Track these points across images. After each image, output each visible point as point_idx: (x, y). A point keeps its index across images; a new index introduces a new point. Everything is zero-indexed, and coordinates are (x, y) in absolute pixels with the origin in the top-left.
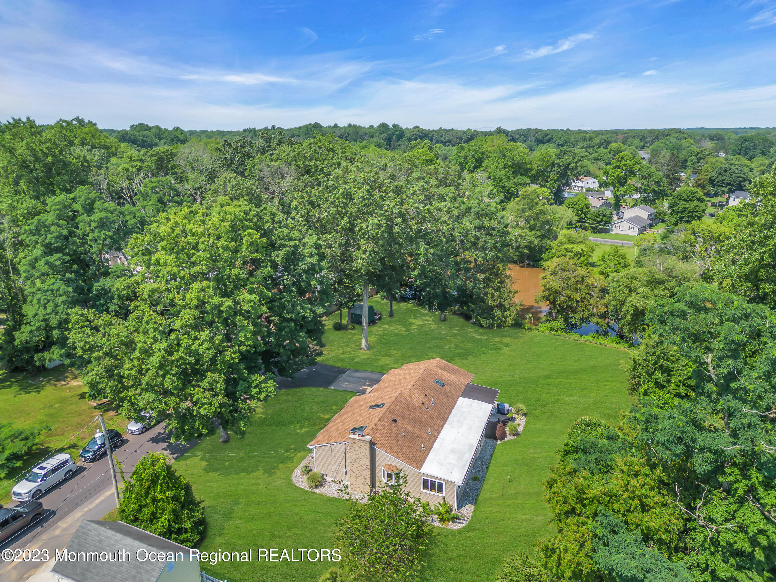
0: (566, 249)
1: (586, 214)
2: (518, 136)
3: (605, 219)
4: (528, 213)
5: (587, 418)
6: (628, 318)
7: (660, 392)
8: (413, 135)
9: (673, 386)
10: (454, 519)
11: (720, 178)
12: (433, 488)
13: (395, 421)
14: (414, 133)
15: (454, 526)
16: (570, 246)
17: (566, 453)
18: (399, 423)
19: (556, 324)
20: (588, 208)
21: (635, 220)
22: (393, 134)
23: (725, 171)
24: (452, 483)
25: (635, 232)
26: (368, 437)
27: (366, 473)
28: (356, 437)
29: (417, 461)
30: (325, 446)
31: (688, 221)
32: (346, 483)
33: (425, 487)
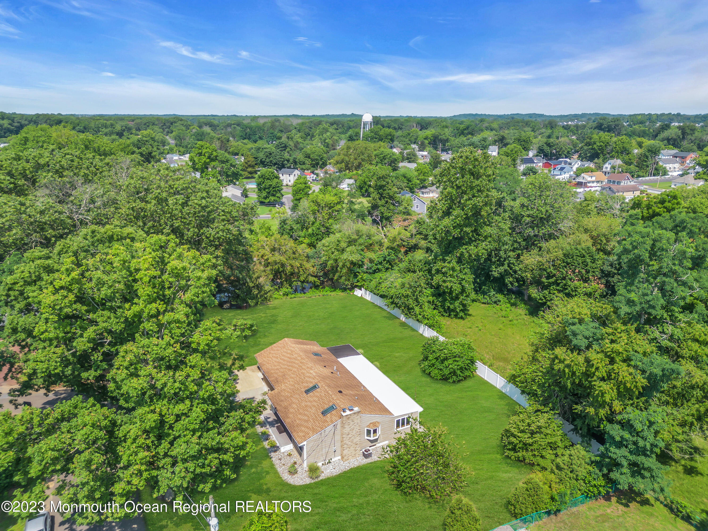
6: (345, 271)
13: (340, 392)
18: (344, 392)
19: (284, 290)
24: (413, 414)
26: (356, 409)
27: (357, 439)
28: (348, 412)
29: (384, 410)
30: (316, 436)
31: (274, 195)
32: (336, 459)
33: (398, 426)
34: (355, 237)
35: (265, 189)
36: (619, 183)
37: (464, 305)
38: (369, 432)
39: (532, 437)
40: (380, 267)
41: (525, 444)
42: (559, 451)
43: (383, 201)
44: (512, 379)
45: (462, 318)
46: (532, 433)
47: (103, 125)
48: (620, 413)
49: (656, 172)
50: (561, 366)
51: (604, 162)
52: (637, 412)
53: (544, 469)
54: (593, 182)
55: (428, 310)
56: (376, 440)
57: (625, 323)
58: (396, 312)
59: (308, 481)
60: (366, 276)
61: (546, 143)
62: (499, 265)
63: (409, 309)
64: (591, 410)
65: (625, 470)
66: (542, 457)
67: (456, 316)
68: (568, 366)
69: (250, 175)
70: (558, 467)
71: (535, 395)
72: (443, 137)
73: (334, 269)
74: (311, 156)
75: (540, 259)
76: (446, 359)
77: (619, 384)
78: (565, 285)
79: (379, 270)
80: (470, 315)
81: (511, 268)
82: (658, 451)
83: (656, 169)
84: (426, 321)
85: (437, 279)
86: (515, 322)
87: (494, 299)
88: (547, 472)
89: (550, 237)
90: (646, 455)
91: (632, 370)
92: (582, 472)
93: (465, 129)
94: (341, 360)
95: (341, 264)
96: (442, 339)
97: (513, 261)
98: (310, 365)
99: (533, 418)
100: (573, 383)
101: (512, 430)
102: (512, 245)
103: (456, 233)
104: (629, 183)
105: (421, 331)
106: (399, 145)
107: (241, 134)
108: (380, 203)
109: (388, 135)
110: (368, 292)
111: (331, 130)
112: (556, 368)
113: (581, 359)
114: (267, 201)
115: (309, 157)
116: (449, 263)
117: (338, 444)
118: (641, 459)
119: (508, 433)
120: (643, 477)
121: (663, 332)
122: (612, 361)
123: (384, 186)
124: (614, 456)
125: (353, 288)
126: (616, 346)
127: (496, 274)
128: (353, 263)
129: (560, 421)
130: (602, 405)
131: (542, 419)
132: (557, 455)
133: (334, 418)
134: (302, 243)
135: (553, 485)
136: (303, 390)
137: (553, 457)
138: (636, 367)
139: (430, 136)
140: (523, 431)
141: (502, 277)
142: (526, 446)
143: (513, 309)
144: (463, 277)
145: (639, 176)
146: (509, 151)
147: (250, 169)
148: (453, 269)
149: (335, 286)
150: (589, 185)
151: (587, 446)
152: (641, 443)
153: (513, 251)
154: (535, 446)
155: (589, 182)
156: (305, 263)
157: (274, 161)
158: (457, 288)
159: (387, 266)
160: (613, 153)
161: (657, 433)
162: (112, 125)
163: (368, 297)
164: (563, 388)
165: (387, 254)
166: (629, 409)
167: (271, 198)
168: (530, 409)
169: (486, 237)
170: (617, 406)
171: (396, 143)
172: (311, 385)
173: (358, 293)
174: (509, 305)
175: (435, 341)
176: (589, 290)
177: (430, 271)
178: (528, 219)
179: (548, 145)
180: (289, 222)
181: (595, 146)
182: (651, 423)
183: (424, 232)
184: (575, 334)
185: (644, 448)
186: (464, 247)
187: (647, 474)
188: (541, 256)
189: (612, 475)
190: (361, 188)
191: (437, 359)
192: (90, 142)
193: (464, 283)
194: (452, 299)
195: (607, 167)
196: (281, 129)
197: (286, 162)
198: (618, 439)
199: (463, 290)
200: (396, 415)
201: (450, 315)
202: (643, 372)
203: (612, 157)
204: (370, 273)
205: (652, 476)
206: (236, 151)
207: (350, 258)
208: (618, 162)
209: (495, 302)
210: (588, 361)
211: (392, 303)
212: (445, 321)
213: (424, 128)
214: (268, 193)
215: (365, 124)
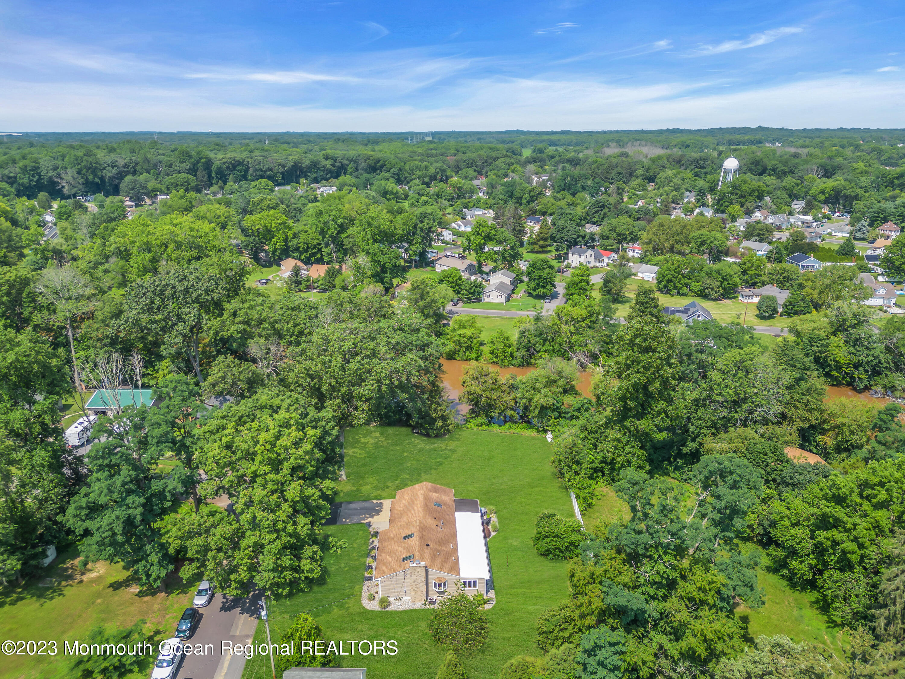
0: (460, 335)
1: (460, 285)
2: (347, 162)
3: (477, 289)
4: (421, 303)
5: (546, 511)
6: (536, 412)
7: (577, 478)
8: (224, 163)
9: (584, 471)
10: (486, 602)
11: (559, 236)
12: (469, 586)
13: (428, 545)
14: (225, 160)
15: (488, 607)
16: (462, 332)
17: (538, 539)
18: (431, 546)
19: (479, 420)
20: (460, 279)
21: (501, 287)
22: (198, 162)
23: (563, 229)
24: (481, 579)
25: (503, 300)
26: (423, 564)
28: (415, 565)
29: (457, 571)
30: (388, 576)
31: (543, 287)
32: (406, 598)
34: (554, 377)
35: (534, 279)
38: (436, 585)
40: (576, 413)
47: (417, 168)
59: (378, 609)
60: (556, 420)
69: (541, 250)
74: (617, 230)
94: (457, 514)
106: (771, 205)
109: (754, 191)
114: (535, 293)
117: (408, 587)
128: (543, 406)
136: (403, 535)
139: (828, 190)
147: (541, 243)
162: (426, 167)
172: (410, 533)
190: (659, 282)
200: (465, 576)
206: (544, 210)
207: (541, 401)
213: (828, 173)
214: (538, 285)
215: (726, 172)
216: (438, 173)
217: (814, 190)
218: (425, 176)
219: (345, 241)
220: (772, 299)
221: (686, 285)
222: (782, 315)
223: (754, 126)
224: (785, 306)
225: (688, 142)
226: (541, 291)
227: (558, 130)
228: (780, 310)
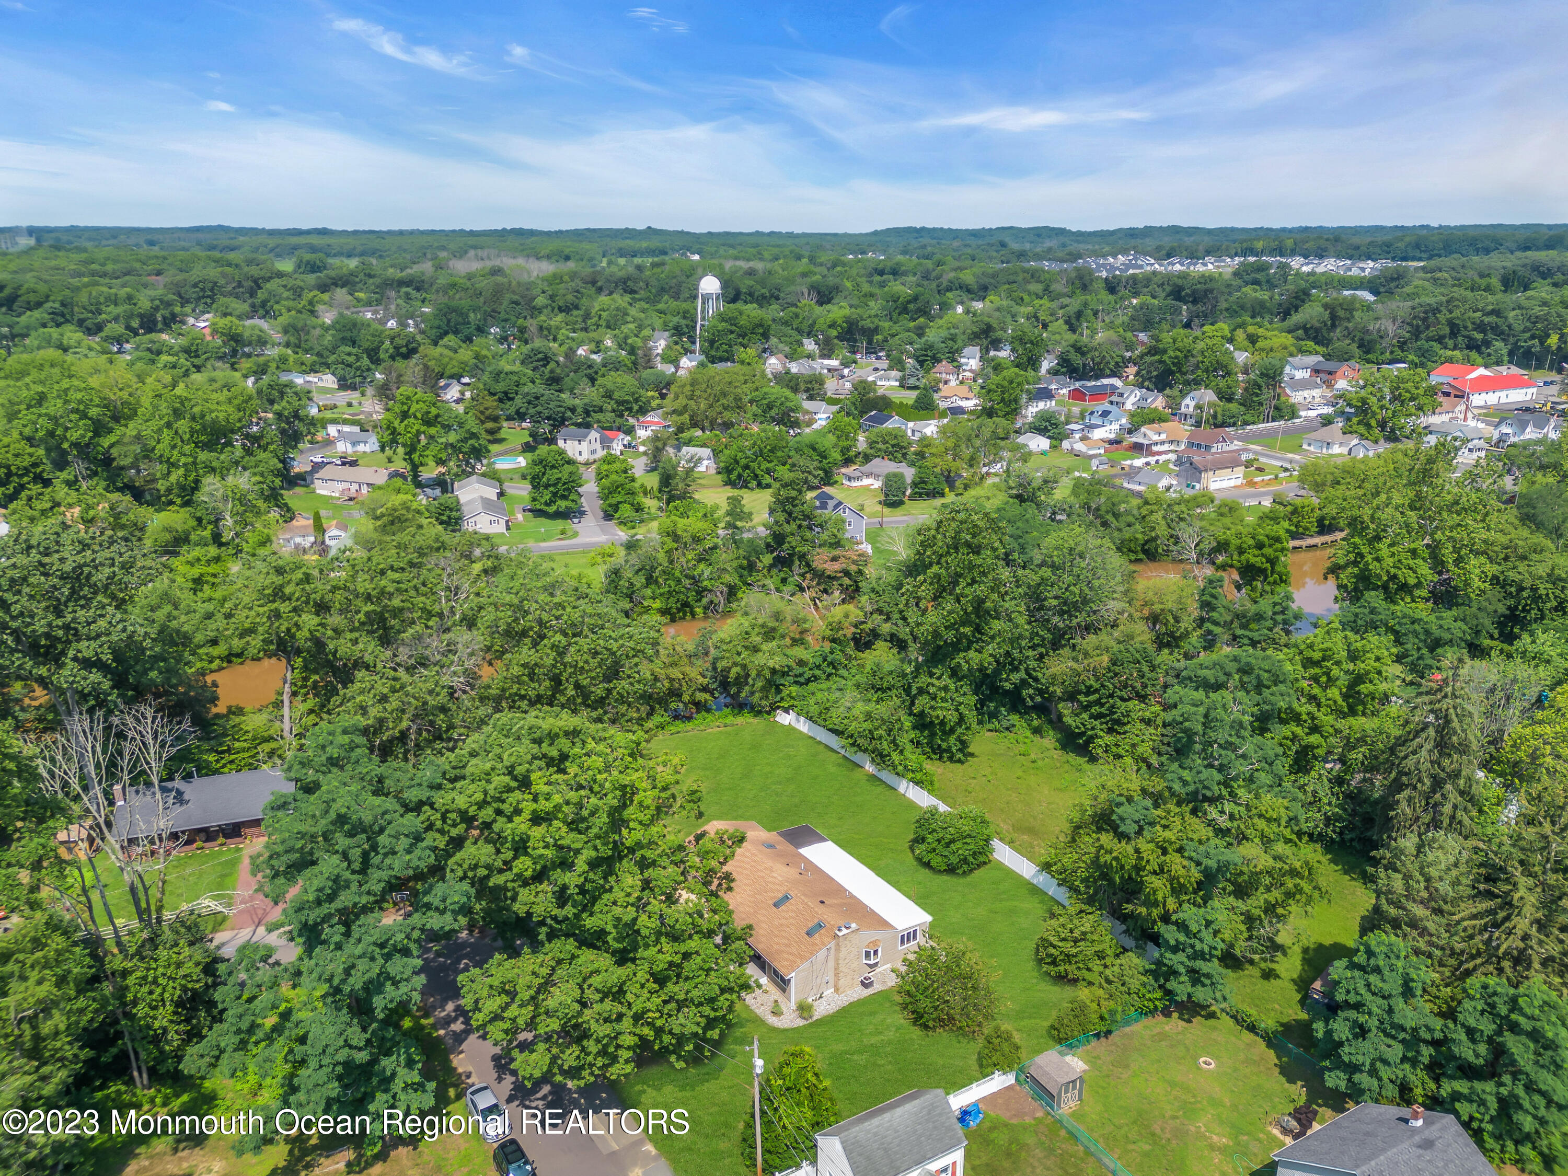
3: (453, 514)
25: (501, 528)
26: (854, 926)
27: (855, 965)
28: (845, 931)
29: (884, 924)
30: (806, 965)
31: (564, 497)
32: (829, 992)
33: (902, 943)
34: (773, 623)
35: (546, 486)
36: (1207, 448)
37: (963, 743)
38: (868, 954)
39: (1075, 946)
40: (817, 672)
41: (1067, 956)
42: (1108, 961)
43: (794, 526)
44: (1046, 867)
45: (959, 761)
46: (1076, 941)
48: (1175, 912)
49: (1276, 414)
50: (1108, 858)
51: (1183, 394)
52: (1194, 909)
53: (1091, 984)
54: (1162, 443)
55: (913, 757)
56: (876, 964)
57: (1179, 804)
58: (860, 757)
59: (800, 1023)
60: (794, 689)
61: (1073, 346)
62: (1012, 671)
63: (882, 756)
64: (1144, 910)
65: (1182, 979)
66: (1089, 969)
67: (951, 759)
68: (1116, 859)
70: (1109, 982)
71: (1077, 891)
72: (868, 324)
73: (742, 681)
74: (616, 395)
75: (1075, 665)
76: (953, 841)
77: (1172, 879)
78: (1113, 706)
79: (816, 678)
80: (972, 755)
81: (1030, 676)
82: (1218, 953)
83: (1277, 408)
84: (910, 775)
85: (922, 703)
86: (1040, 763)
87: (1005, 724)
88: (1094, 988)
89: (1089, 628)
90: (1205, 959)
91: (1186, 863)
92: (1134, 984)
93: (909, 302)
94: (806, 851)
95: (753, 673)
96: (942, 808)
97: (1033, 664)
98: (769, 863)
99: (1076, 921)
100: (1122, 877)
101: (1051, 939)
102: (1032, 639)
103: (950, 636)
104: (1226, 448)
105: (902, 789)
106: (781, 346)
107: (437, 322)
108: (788, 528)
110: (802, 719)
111: (633, 312)
112: (1102, 860)
113: (1130, 849)
114: (553, 509)
115: (610, 397)
116: (939, 678)
117: (831, 973)
118: (1199, 964)
119: (1045, 943)
120: (1204, 985)
121: (1222, 812)
122: (1165, 852)
123: (794, 499)
124: (1170, 963)
125: (773, 708)
126: (1168, 834)
127: (1007, 686)
128: (774, 671)
129: (1107, 923)
130: (1156, 904)
131: (1087, 924)
132: (1106, 966)
133: (825, 940)
134: (647, 609)
135: (1102, 1002)
136: (771, 902)
137: (1101, 969)
138: (1191, 859)
139: (839, 321)
140: (1064, 940)
141: (1018, 689)
142: (1068, 958)
143: (1037, 739)
144: (961, 699)
145: (1246, 423)
146: (1006, 383)
147: (489, 425)
148: (946, 689)
149: (740, 706)
150: (1155, 448)
151: (1140, 950)
152: (1198, 946)
153: (1033, 647)
154: (1080, 957)
155: (1156, 444)
156: (688, 669)
157: (546, 413)
158: (952, 717)
159: (829, 670)
160: (1199, 372)
161: (1216, 933)
163: (803, 726)
164: (1111, 882)
165: (827, 650)
166: (1186, 906)
167: (559, 502)
168: (1072, 910)
169: (993, 638)
170: (1171, 904)
171: (774, 340)
172: (780, 895)
173: (784, 719)
174: (1028, 733)
175: (933, 812)
176: (1147, 714)
177: (907, 690)
178: (1055, 602)
179: (1079, 349)
180: (628, 574)
181: (1165, 358)
182: (1208, 923)
183: (886, 609)
184: (1122, 819)
185: (1202, 952)
186: (962, 655)
187: (1207, 982)
188: (1075, 659)
189: (1169, 986)
190: (728, 470)
191: (939, 841)
192: (182, 403)
193: (961, 708)
194: (944, 733)
195: (1188, 404)
196: (515, 298)
197: (569, 414)
198: (1172, 942)
199: (962, 719)
200: (900, 928)
201: (941, 758)
202: (1198, 864)
203: (1197, 383)
204: (801, 684)
205: (1212, 984)
207: (771, 664)
208: (1208, 396)
209: (1007, 729)
210: (1137, 851)
211: (853, 745)
212: (933, 767)
213: (824, 297)
214: (555, 494)
215: (706, 298)
216: (157, 309)
217: (821, 324)
218: (130, 316)
219: (114, 452)
220: (899, 477)
221: (768, 472)
222: (911, 498)
223: (641, 226)
224: (915, 485)
225: (567, 251)
226: (562, 504)
227: (305, 227)
228: (908, 492)
